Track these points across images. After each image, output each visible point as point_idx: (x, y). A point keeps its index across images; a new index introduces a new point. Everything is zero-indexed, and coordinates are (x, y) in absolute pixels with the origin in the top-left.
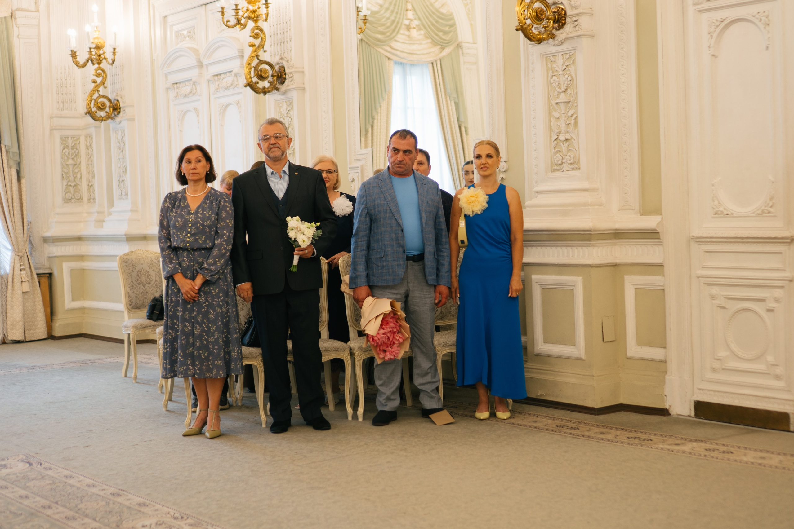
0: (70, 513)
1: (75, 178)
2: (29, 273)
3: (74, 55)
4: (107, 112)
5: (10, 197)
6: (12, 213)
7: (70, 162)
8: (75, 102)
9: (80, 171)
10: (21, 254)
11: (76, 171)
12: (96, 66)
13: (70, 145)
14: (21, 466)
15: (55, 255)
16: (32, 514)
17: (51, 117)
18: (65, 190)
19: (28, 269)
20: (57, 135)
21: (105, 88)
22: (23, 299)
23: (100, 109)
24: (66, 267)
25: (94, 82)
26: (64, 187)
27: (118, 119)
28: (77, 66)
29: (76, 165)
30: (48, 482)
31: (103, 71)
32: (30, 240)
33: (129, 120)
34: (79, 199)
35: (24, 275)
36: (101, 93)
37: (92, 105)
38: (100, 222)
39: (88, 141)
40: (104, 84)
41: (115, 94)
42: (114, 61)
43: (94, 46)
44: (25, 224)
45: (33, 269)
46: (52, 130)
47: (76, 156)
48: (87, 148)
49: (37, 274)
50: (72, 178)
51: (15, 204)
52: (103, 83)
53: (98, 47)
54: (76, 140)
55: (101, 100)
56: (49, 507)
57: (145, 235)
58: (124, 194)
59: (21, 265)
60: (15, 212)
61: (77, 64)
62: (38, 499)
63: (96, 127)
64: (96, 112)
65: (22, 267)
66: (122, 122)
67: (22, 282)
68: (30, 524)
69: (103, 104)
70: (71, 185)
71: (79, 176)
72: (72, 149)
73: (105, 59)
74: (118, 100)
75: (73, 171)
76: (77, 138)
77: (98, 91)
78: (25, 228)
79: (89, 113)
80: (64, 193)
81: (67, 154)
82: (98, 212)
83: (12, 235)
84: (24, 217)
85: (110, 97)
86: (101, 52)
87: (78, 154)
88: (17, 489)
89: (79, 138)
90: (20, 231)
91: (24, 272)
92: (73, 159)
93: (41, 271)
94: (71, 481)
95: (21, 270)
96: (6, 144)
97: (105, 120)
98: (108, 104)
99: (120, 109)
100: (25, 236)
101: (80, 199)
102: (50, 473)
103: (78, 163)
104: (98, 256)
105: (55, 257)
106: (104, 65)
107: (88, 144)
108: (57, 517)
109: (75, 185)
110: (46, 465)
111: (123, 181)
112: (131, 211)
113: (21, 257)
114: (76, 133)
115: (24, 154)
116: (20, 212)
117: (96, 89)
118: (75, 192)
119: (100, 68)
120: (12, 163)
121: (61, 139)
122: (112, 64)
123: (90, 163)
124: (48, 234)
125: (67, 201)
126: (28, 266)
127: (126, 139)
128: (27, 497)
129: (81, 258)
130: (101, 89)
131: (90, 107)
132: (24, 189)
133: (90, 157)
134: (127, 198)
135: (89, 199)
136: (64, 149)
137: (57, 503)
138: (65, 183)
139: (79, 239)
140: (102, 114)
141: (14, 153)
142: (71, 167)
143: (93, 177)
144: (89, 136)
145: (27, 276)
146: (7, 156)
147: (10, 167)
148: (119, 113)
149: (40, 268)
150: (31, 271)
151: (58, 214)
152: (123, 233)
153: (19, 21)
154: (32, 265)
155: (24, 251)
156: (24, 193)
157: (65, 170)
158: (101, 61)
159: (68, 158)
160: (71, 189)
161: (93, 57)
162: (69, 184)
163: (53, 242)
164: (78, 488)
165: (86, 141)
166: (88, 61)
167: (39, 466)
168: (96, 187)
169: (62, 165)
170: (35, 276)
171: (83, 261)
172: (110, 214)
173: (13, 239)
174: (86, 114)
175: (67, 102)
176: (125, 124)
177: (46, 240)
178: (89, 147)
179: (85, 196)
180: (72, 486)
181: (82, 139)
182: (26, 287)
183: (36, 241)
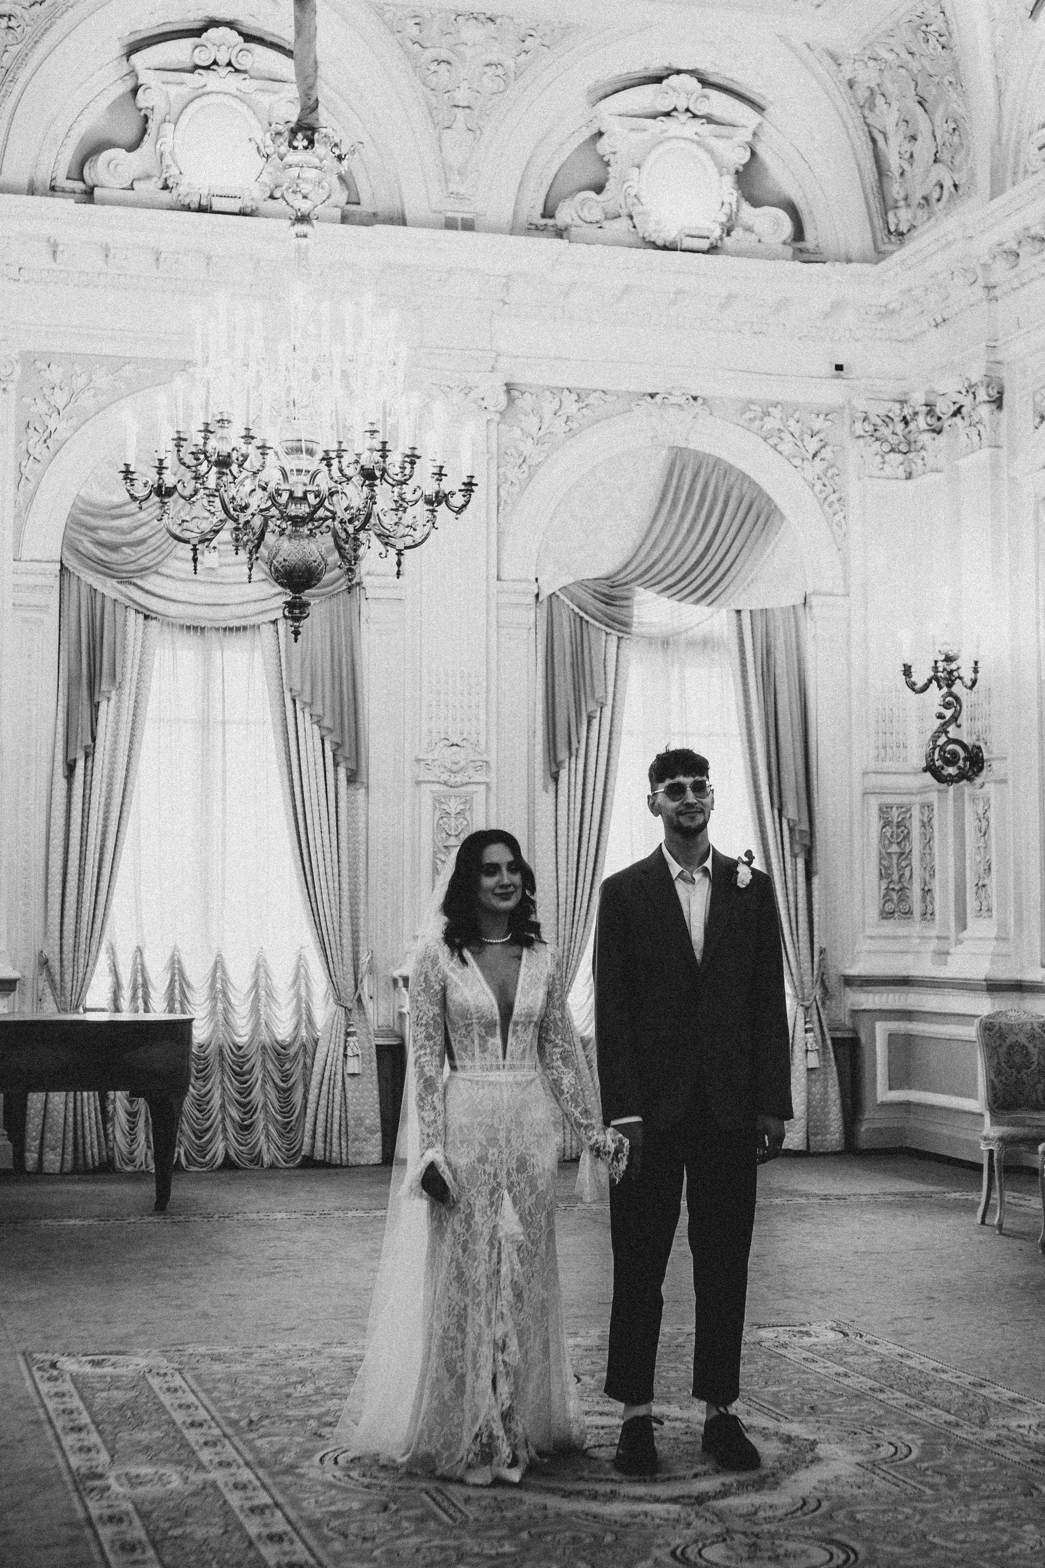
0: (913, 1401)
1: (901, 876)
2: (819, 1037)
3: (907, 671)
4: (959, 768)
5: (792, 906)
6: (795, 932)
7: (894, 849)
8: (905, 747)
9: (910, 864)
10: (807, 1003)
11: (903, 864)
12: (945, 690)
13: (895, 821)
14: (831, 1335)
15: (863, 1007)
16: (857, 1396)
17: (865, 773)
18: (884, 896)
19: (817, 1030)
20: (874, 803)
21: (959, 726)
22: (808, 1080)
23: (948, 762)
24: (882, 1029)
25: (940, 716)
26: (883, 892)
27: (978, 781)
28: (913, 690)
29: (902, 854)
30: (874, 1359)
31: (957, 699)
32: (823, 981)
33: (996, 782)
34: (906, 913)
35: (811, 1040)
36: (950, 735)
37: (936, 756)
38: (942, 955)
39: (926, 813)
40: (956, 720)
41: (975, 737)
42: (974, 682)
43: (943, 657)
44: (816, 953)
45: (826, 1029)
46: (864, 794)
47: (904, 838)
48: (923, 825)
49: (833, 1039)
50: (895, 877)
51: (800, 918)
52: (955, 718)
53: (949, 659)
54: (905, 812)
55: (950, 747)
56: (881, 1391)
57: (1020, 981)
58: (984, 908)
59: (806, 1023)
60: (800, 931)
61: (912, 686)
62: (862, 1379)
63: (939, 791)
64: (943, 768)
65: (808, 1026)
66: (986, 785)
67: (807, 1051)
68: (856, 1408)
69: (955, 754)
70: (893, 889)
71: (907, 873)
72: (898, 827)
73: (960, 678)
74: (979, 748)
75: (898, 865)
76: (905, 809)
77: (946, 732)
78: (816, 959)
79: (931, 768)
80: (882, 902)
81: (889, 834)
82: (939, 938)
83: (794, 971)
84: (816, 940)
85: (965, 741)
86: (953, 666)
87: (907, 837)
88: (829, 1364)
89: (909, 810)
90: (807, 965)
91: (812, 1034)
92: (899, 844)
93: (839, 1034)
94: (908, 1362)
95: (806, 1031)
96: (790, 817)
97: (957, 782)
98: (962, 754)
99: (983, 762)
100: (815, 972)
101: (908, 913)
102: (876, 1348)
103: (907, 851)
104: (936, 1014)
105: (864, 1011)
106: (957, 688)
107: (926, 820)
108: (894, 1403)
109: (901, 889)
110: (869, 1337)
111: (984, 886)
112: (997, 939)
113: (807, 1009)
114: (905, 799)
115: (819, 835)
116: (807, 932)
117: (943, 729)
118: (901, 900)
119: (950, 694)
120: (797, 849)
121: (880, 809)
122: (971, 688)
123: (927, 851)
124: (852, 972)
125: (886, 915)
126: (817, 1024)
127: (991, 814)
128: (846, 1375)
129: (907, 1015)
130: (951, 729)
131: (933, 760)
132: (816, 893)
133: (928, 841)
134: (990, 917)
135: (925, 914)
136: (884, 827)
137: (891, 1386)
138: (884, 886)
139: (905, 982)
140: (952, 770)
141: (801, 831)
142: (895, 857)
143: (933, 875)
144: (929, 806)
145: (816, 1042)
146: (791, 838)
147: (794, 856)
148: (981, 769)
149: (837, 1029)
150: (822, 1033)
151: (871, 938)
152: (982, 976)
153: (816, 611)
154: (824, 1024)
155: (812, 998)
156: (815, 900)
157: (885, 863)
158: (953, 681)
159: (891, 843)
160: (895, 896)
161: (939, 674)
162: (892, 886)
163: (861, 986)
164: (920, 1372)
165: (922, 813)
166: (930, 681)
167: (858, 1338)
168: (937, 894)
169: (881, 853)
170: (829, 1042)
171: (910, 1020)
172: (959, 942)
173: (795, 977)
174: (925, 770)
175: (892, 748)
176: (990, 788)
177: (849, 981)
178: (926, 824)
179: (917, 908)
180: (910, 1368)
181: (916, 812)
182: (814, 1061)
183: (833, 982)
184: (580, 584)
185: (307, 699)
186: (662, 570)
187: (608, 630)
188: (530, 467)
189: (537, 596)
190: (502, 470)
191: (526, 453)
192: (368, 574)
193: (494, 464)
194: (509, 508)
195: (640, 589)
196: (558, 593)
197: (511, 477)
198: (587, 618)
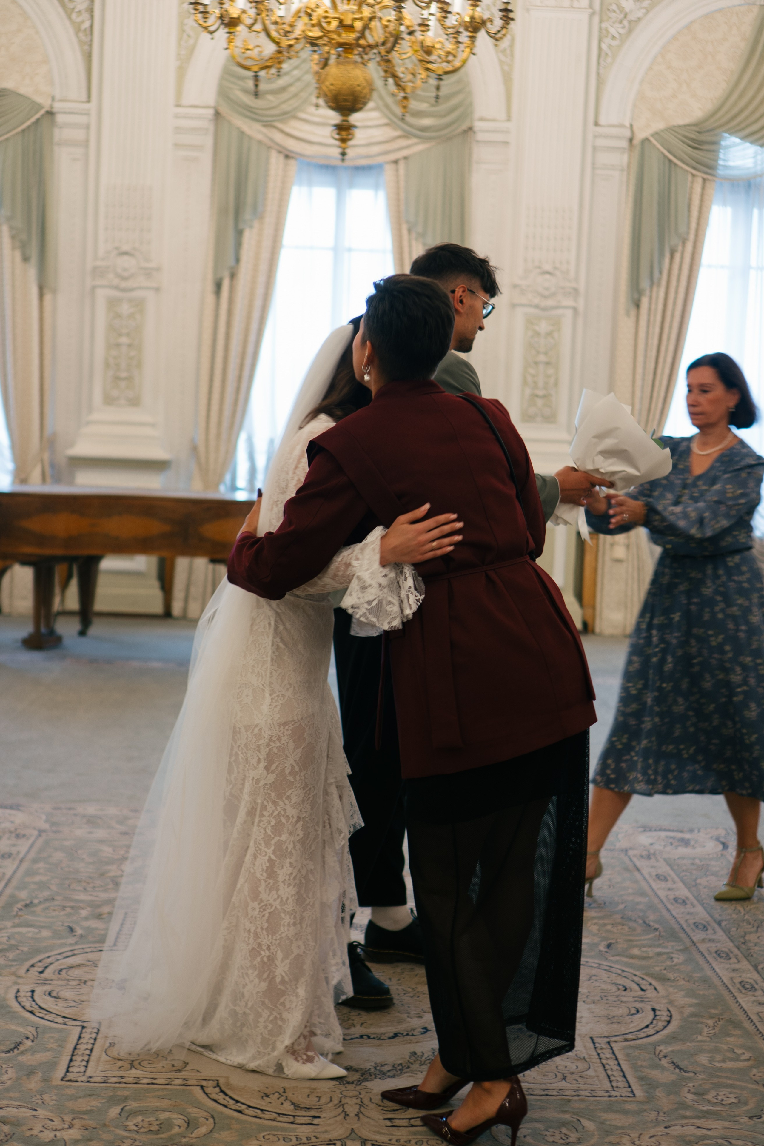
184: (672, 130)
185: (420, 229)
186: (747, 118)
187: (694, 172)
188: (630, 22)
189: (631, 140)
190: (604, 25)
191: (627, 10)
192: (482, 119)
193: (596, 19)
194: (609, 60)
195: (726, 135)
196: (652, 139)
197: (613, 31)
198: (675, 160)
